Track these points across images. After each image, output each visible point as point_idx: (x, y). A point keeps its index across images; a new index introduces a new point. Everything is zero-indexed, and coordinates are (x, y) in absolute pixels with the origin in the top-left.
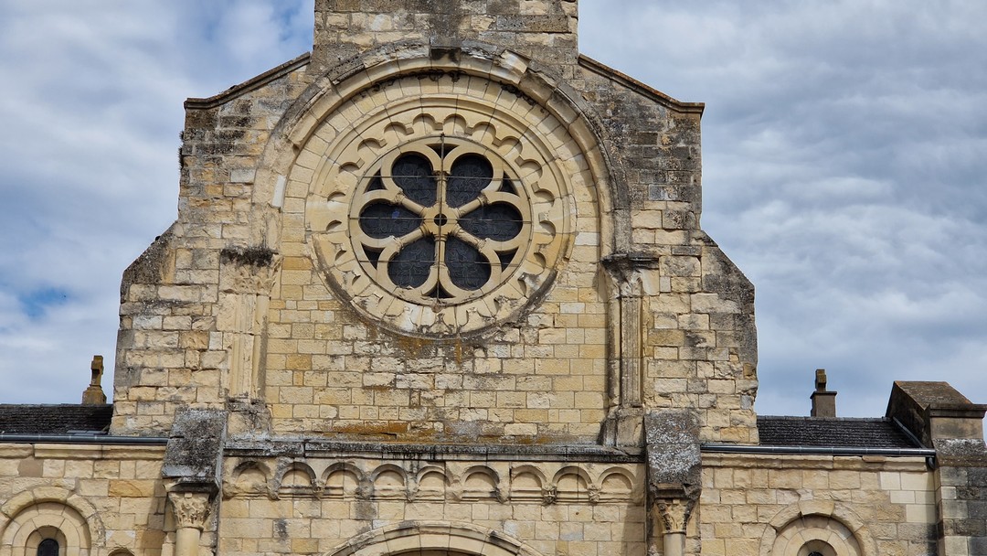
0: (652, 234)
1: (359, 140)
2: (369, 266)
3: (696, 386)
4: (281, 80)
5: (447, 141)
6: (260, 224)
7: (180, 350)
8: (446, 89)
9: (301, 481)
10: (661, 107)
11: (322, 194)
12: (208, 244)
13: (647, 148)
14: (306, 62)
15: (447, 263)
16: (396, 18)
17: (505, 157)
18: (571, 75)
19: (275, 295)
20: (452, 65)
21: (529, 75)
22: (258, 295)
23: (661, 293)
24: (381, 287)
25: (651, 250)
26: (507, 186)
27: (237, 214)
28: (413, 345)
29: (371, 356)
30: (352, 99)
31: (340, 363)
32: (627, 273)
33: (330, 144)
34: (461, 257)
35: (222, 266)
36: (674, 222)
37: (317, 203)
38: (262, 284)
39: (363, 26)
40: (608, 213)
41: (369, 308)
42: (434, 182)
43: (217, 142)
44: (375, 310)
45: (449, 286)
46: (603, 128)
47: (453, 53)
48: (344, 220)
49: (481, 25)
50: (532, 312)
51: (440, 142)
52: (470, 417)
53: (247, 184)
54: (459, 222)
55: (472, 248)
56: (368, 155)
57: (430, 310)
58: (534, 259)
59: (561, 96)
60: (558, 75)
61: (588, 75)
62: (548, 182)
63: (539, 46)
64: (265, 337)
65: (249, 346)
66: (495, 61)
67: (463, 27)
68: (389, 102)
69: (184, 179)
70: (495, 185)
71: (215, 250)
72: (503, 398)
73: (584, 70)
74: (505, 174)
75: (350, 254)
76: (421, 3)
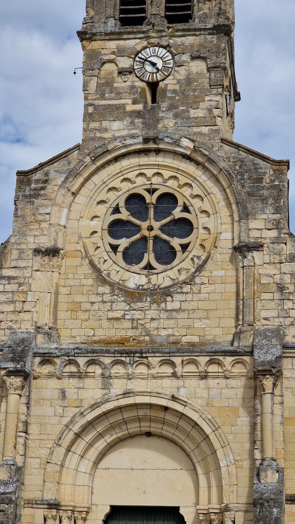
0: (260, 232)
1: (107, 188)
2: (112, 254)
3: (283, 314)
4: (65, 159)
5: (154, 186)
6: (53, 235)
7: (13, 302)
8: (153, 159)
9: (73, 369)
10: (265, 163)
11: (88, 217)
12: (27, 246)
13: (258, 186)
14: (78, 148)
15: (154, 251)
16: (125, 123)
17: (184, 194)
18: (217, 148)
19: (62, 271)
20: (155, 146)
21: (195, 149)
22: (53, 272)
23: (264, 263)
24: (118, 265)
25: (259, 240)
26: (186, 209)
27: (42, 229)
28: (134, 295)
29: (112, 302)
30: (103, 166)
31: (96, 306)
32: (246, 254)
33: (92, 191)
34: (161, 248)
35: (34, 257)
36: (272, 225)
37: (85, 222)
38: (55, 266)
39: (108, 128)
40: (237, 222)
41: (112, 276)
42: (147, 209)
43: (32, 193)
44: (115, 278)
45: (154, 263)
46: (234, 176)
47: (155, 140)
48: (99, 230)
49: (169, 124)
50: (197, 276)
51: (150, 187)
52: (164, 333)
53: (47, 214)
54: (160, 229)
55: (167, 243)
56: (112, 196)
57: (144, 276)
58: (199, 247)
59: (212, 160)
60: (210, 149)
61: (226, 148)
62: (206, 206)
63: (201, 134)
64: (57, 294)
65: (48, 298)
66: (177, 143)
67: (160, 126)
68: (123, 167)
69: (15, 213)
70: (179, 209)
71: (31, 249)
72: (181, 323)
73: (224, 145)
74: (184, 202)
75: (102, 249)
76: (138, 114)
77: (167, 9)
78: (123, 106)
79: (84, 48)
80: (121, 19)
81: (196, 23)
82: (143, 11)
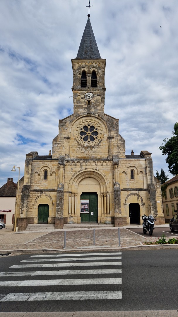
0: (113, 134)
1: (79, 124)
2: (81, 139)
3: (118, 152)
4: (70, 117)
6: (68, 134)
7: (60, 149)
8: (89, 118)
9: (74, 163)
10: (114, 119)
13: (112, 124)
14: (73, 115)
15: (90, 138)
16: (83, 110)
17: (96, 126)
21: (99, 116)
23: (114, 141)
24: (82, 141)
25: (113, 136)
26: (96, 129)
27: (66, 133)
28: (86, 148)
29: (82, 149)
30: (78, 119)
31: (78, 150)
32: (110, 139)
33: (76, 125)
35: (64, 139)
36: (115, 133)
37: (75, 132)
38: (69, 141)
39: (79, 111)
40: (108, 132)
42: (88, 129)
43: (63, 125)
44: (82, 144)
45: (90, 141)
46: (107, 122)
47: (90, 114)
48: (78, 134)
49: (93, 110)
50: (99, 144)
51: (89, 124)
52: (93, 156)
53: (66, 130)
54: (91, 134)
55: (93, 136)
56: (80, 126)
57: (88, 144)
58: (100, 138)
59: (102, 118)
60: (102, 116)
62: (101, 129)
63: (100, 113)
64: (69, 147)
65: (67, 148)
66: (95, 114)
67: (91, 110)
68: (83, 120)
69: (59, 129)
70: (95, 129)
71: (63, 137)
72: (96, 153)
73: (105, 115)
75: (79, 138)
76: (86, 108)
77: (91, 84)
78: (83, 106)
79: (73, 92)
80: (81, 86)
81: (98, 88)
82: (86, 84)
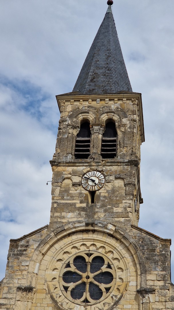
0: (153, 282)
1: (63, 252)
2: (64, 292)
4: (39, 233)
5: (91, 252)
6: (30, 279)
8: (91, 236)
10: (157, 240)
11: (51, 269)
12: (13, 285)
13: (152, 254)
14: (47, 227)
15: (89, 291)
16: (75, 214)
17: (109, 257)
18: (129, 231)
19: (34, 302)
20: (92, 228)
21: (116, 231)
22: (28, 302)
23: (156, 302)
24: (68, 299)
25: (153, 287)
26: (109, 266)
27: (23, 275)
30: (61, 239)
32: (145, 295)
33: (54, 253)
34: (94, 289)
35: (17, 292)
36: (160, 278)
37: (49, 272)
38: (30, 298)
39: (65, 216)
40: (139, 275)
41: (64, 306)
42: (86, 265)
43: (18, 253)
45: (89, 299)
46: (138, 248)
47: (92, 224)
48: (58, 277)
49: (101, 216)
50: (115, 308)
51: (88, 252)
53: (27, 266)
54: (93, 278)
55: (97, 286)
56: (66, 256)
57: (83, 307)
58: (116, 290)
59: (125, 237)
60: (124, 231)
61: (134, 230)
62: (121, 265)
63: (119, 222)
66: (105, 227)
67: (96, 216)
68: (73, 240)
69: (8, 264)
70: (105, 266)
71: (15, 287)
73: (133, 229)
74: (108, 262)
75: (59, 288)
76: (83, 209)
77: (102, 150)
78: (75, 204)
79: (53, 170)
80: (76, 155)
81: (118, 159)
82: (88, 151)
